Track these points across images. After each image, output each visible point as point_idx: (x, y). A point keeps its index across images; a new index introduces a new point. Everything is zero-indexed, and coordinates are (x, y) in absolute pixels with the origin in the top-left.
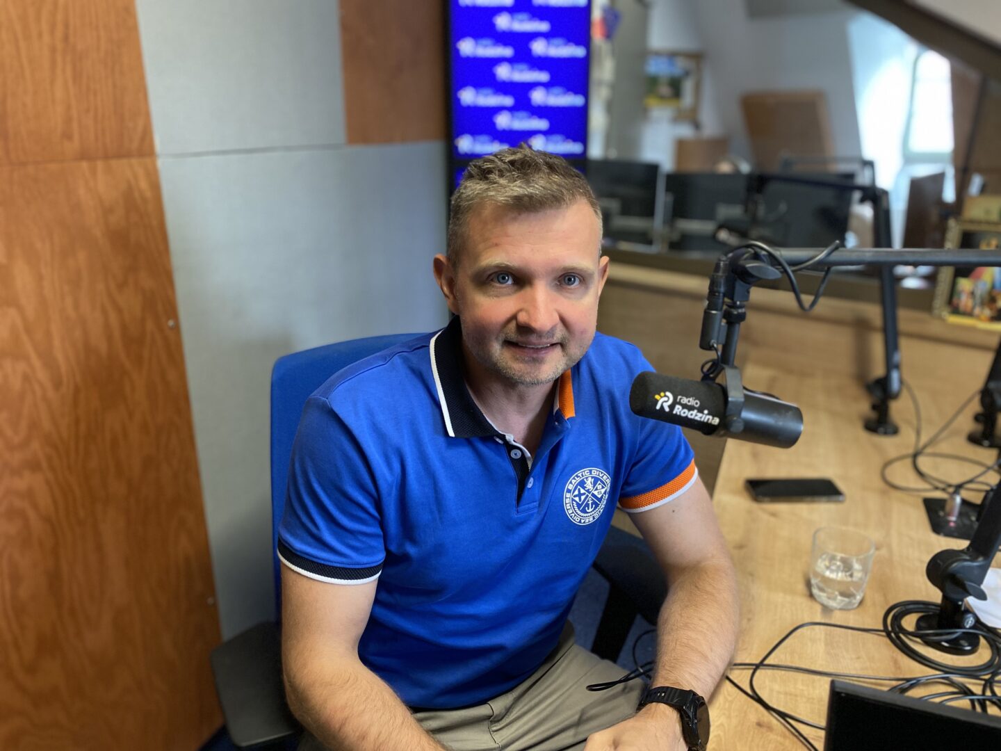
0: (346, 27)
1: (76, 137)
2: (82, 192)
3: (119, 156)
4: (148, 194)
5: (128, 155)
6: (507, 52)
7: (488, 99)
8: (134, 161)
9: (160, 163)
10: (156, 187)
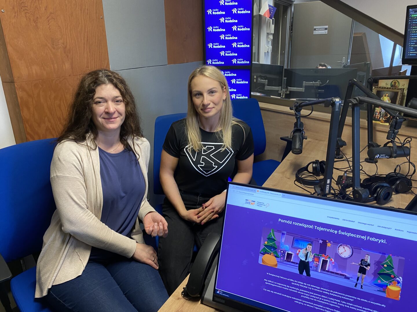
0: (167, 27)
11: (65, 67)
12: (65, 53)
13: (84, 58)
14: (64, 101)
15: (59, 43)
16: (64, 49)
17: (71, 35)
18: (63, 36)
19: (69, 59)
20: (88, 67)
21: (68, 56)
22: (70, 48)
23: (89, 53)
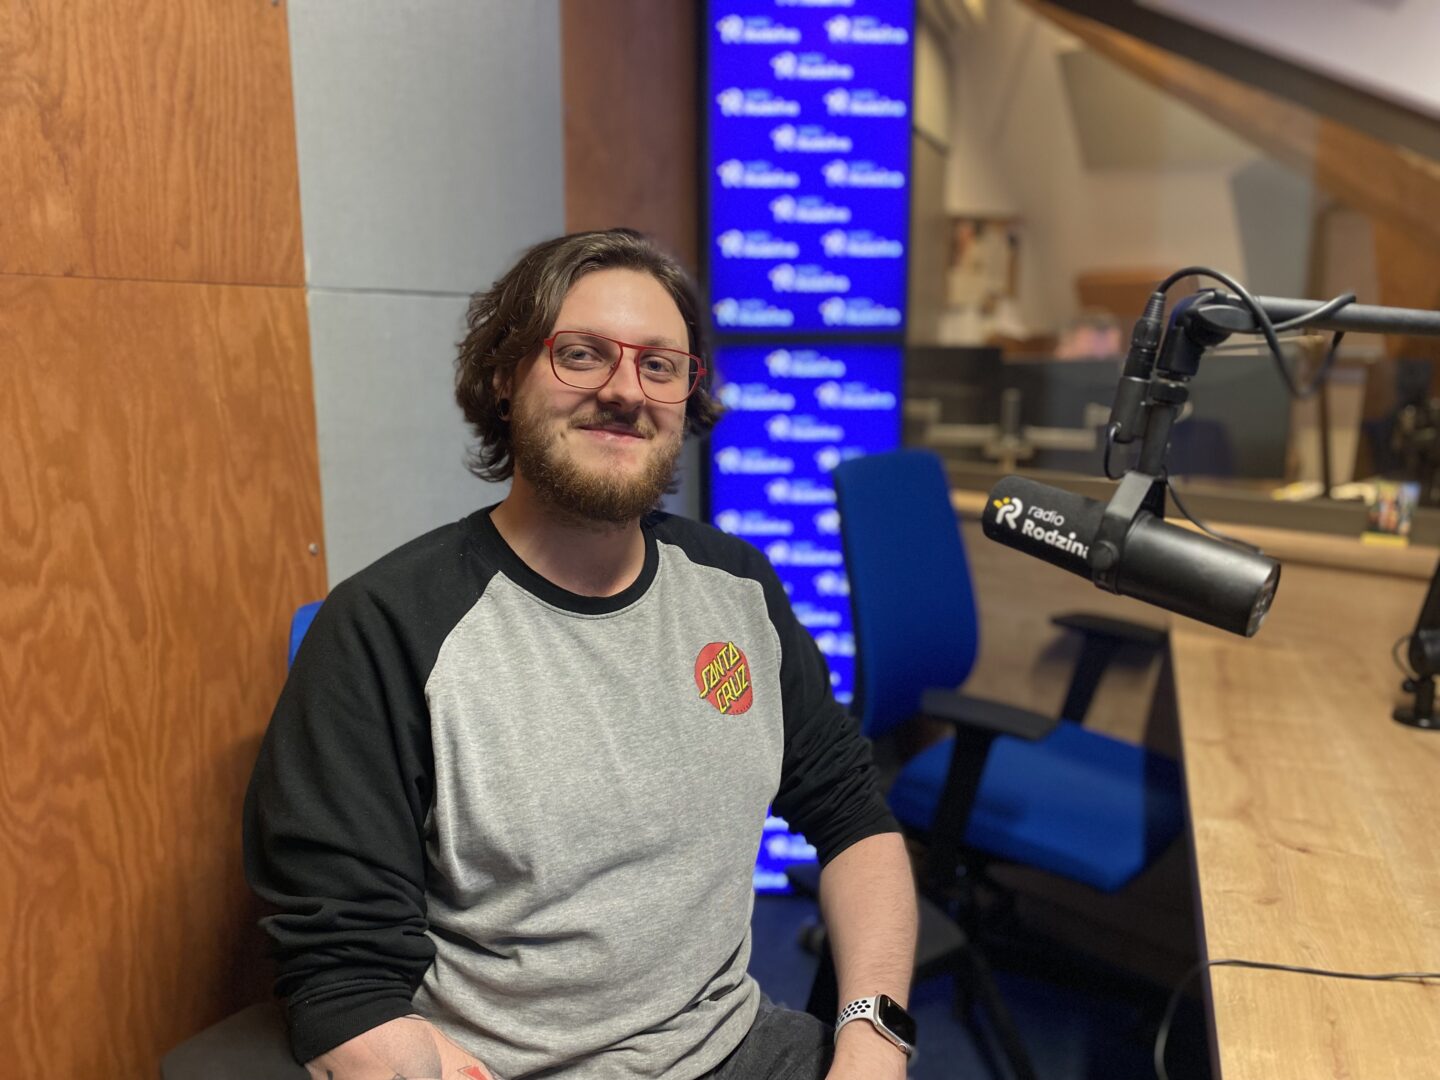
0: (570, 131)
1: (194, 247)
2: (197, 329)
3: (254, 284)
4: (291, 344)
5: (267, 282)
6: (790, 180)
7: (760, 247)
8: (273, 291)
9: (311, 297)
10: (302, 334)
11: (43, 213)
12: (48, 134)
13: (165, 189)
14: (24, 422)
15: (16, 73)
16: (42, 114)
17: (93, 46)
18: (44, 36)
19: (71, 178)
20: (185, 246)
21: (63, 159)
22: (83, 115)
23: (197, 166)
